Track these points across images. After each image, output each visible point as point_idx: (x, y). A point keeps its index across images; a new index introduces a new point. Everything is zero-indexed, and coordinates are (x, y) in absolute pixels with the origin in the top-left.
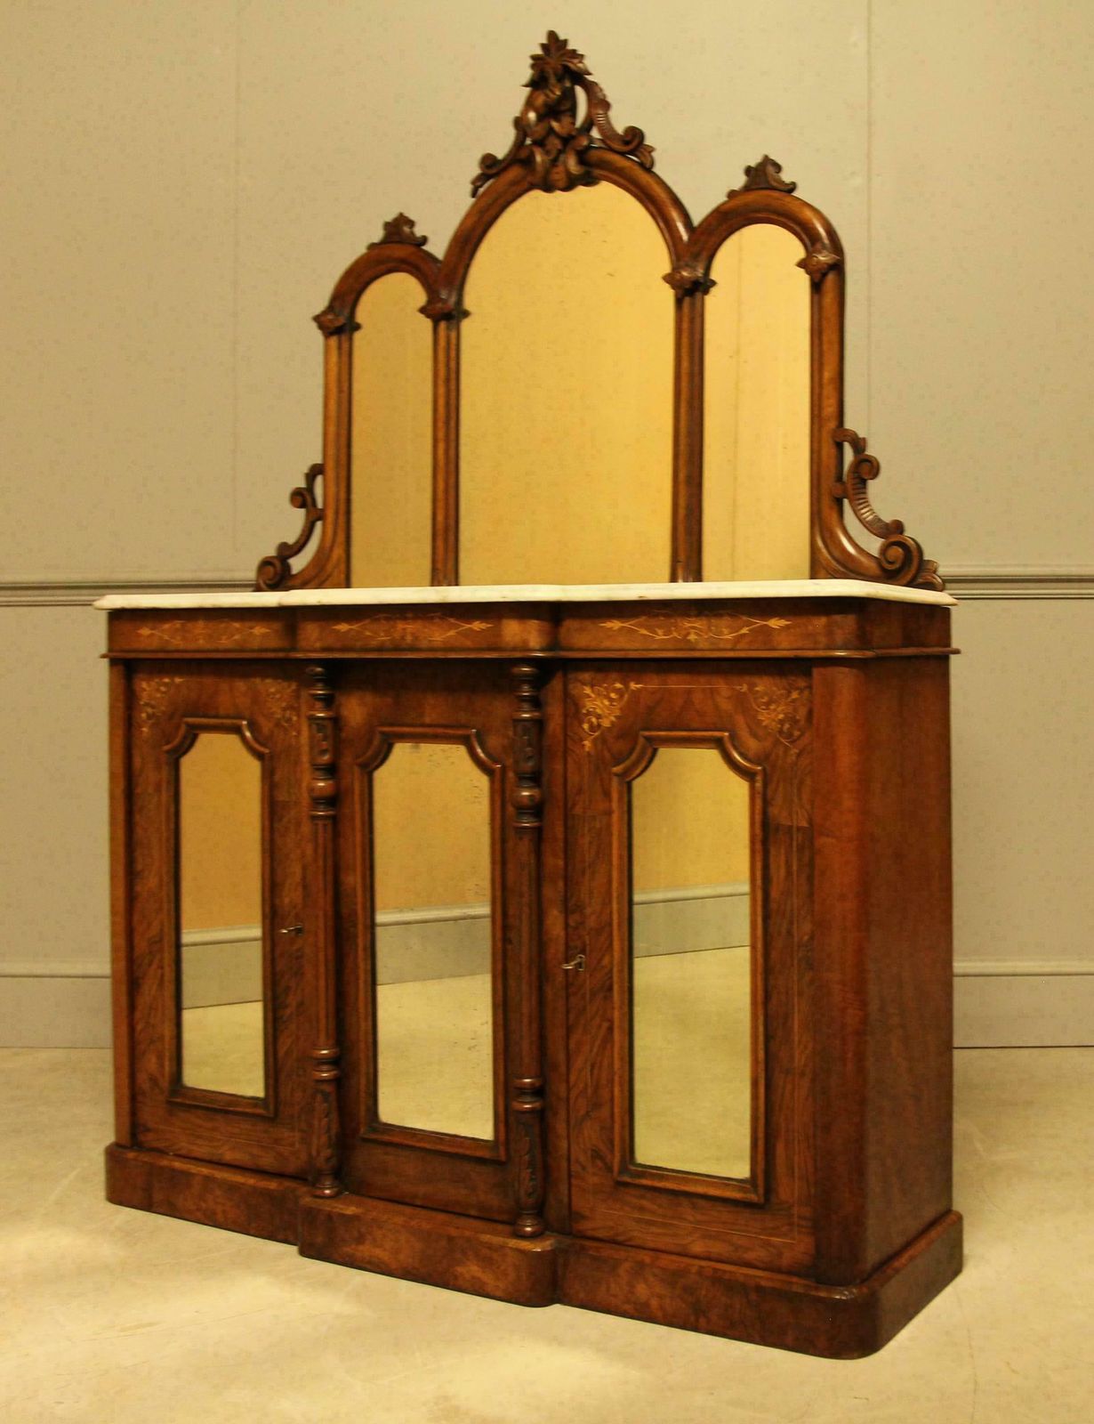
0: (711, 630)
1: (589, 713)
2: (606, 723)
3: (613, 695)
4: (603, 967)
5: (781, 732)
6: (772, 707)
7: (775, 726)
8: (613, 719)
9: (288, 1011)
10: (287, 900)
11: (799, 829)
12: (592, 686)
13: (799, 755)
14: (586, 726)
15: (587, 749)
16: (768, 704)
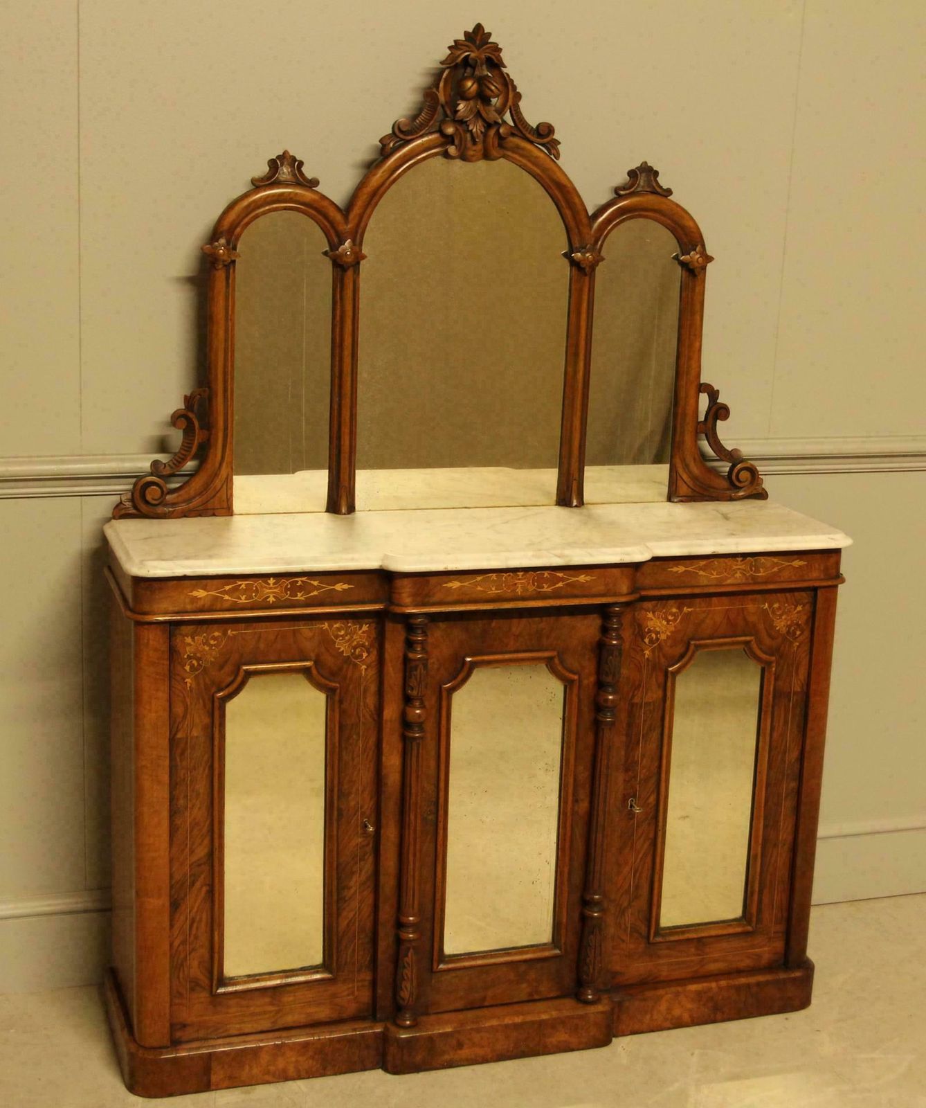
0: (752, 570)
1: (650, 631)
2: (663, 637)
3: (670, 618)
4: (648, 804)
5: (788, 632)
6: (783, 617)
7: (784, 630)
8: (669, 634)
11: (794, 693)
12: (654, 612)
13: (798, 647)
14: (647, 640)
15: (646, 656)
16: (781, 616)
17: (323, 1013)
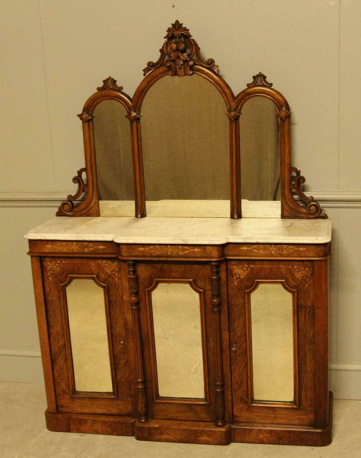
0: (280, 251)
1: (236, 274)
2: (242, 277)
3: (244, 269)
4: (243, 347)
5: (302, 279)
6: (300, 272)
7: (301, 278)
8: (245, 276)
9: (120, 366)
10: (117, 332)
11: (309, 306)
12: (237, 266)
13: (308, 286)
14: (235, 278)
15: (235, 284)
16: (298, 272)
17: (114, 411)
